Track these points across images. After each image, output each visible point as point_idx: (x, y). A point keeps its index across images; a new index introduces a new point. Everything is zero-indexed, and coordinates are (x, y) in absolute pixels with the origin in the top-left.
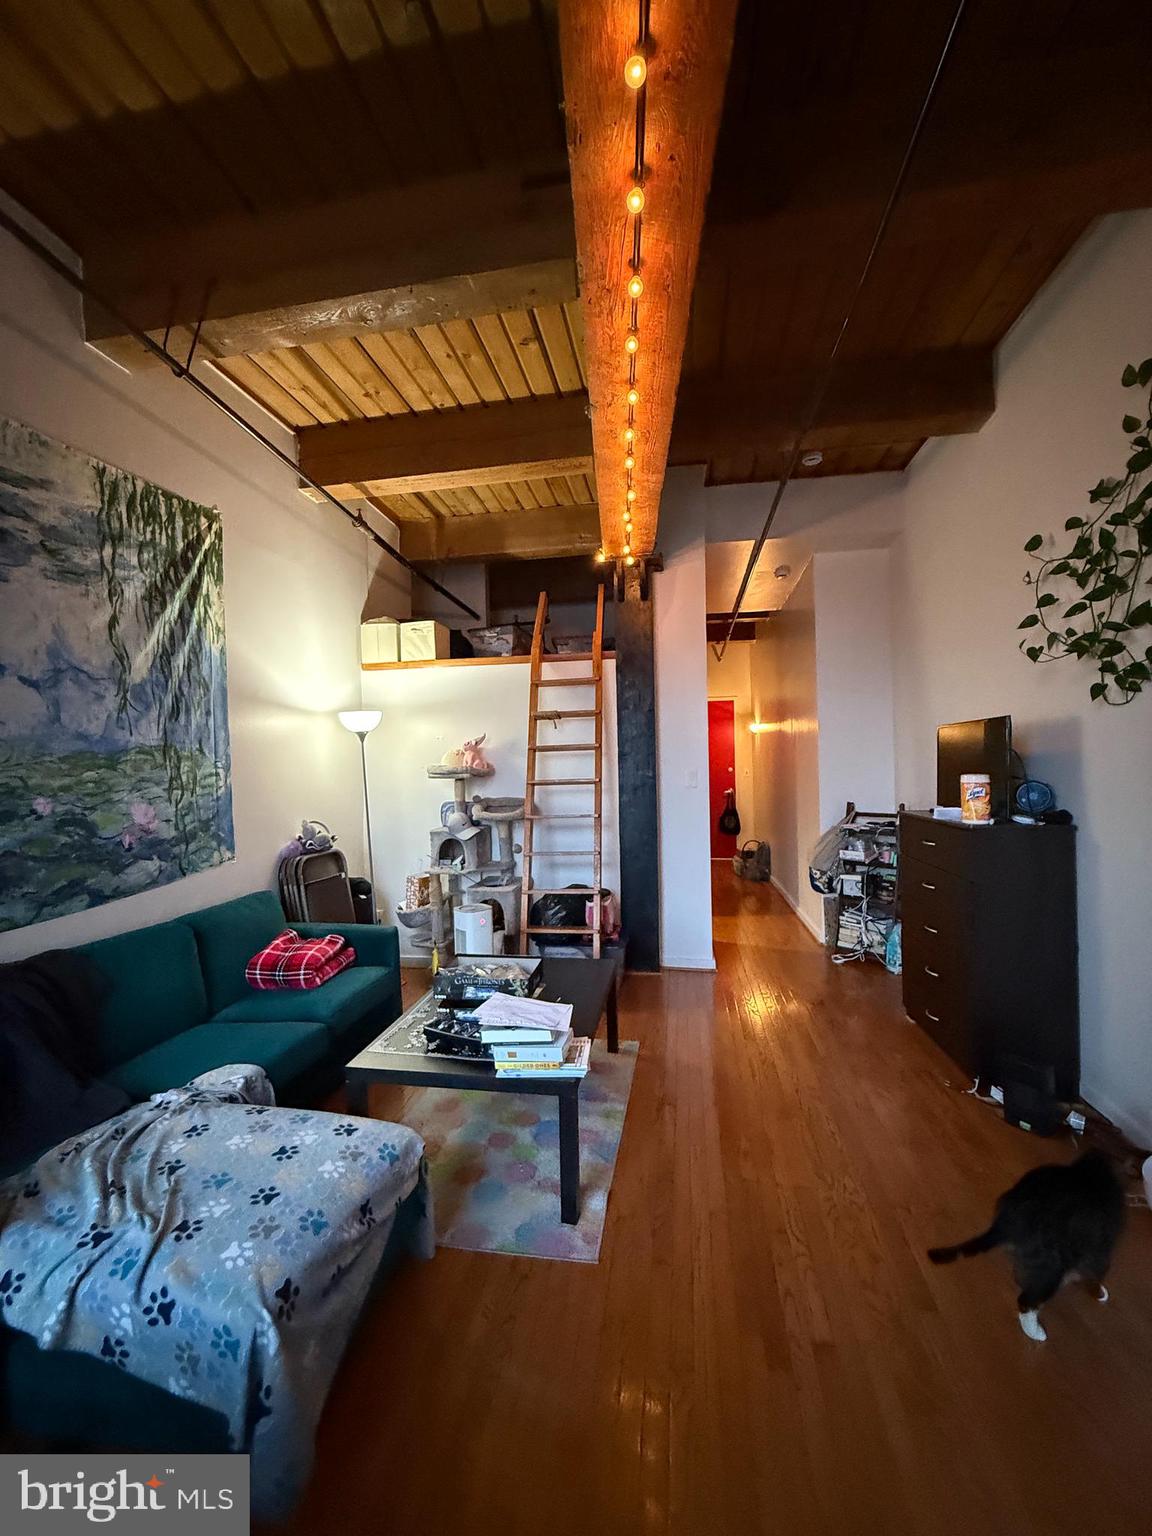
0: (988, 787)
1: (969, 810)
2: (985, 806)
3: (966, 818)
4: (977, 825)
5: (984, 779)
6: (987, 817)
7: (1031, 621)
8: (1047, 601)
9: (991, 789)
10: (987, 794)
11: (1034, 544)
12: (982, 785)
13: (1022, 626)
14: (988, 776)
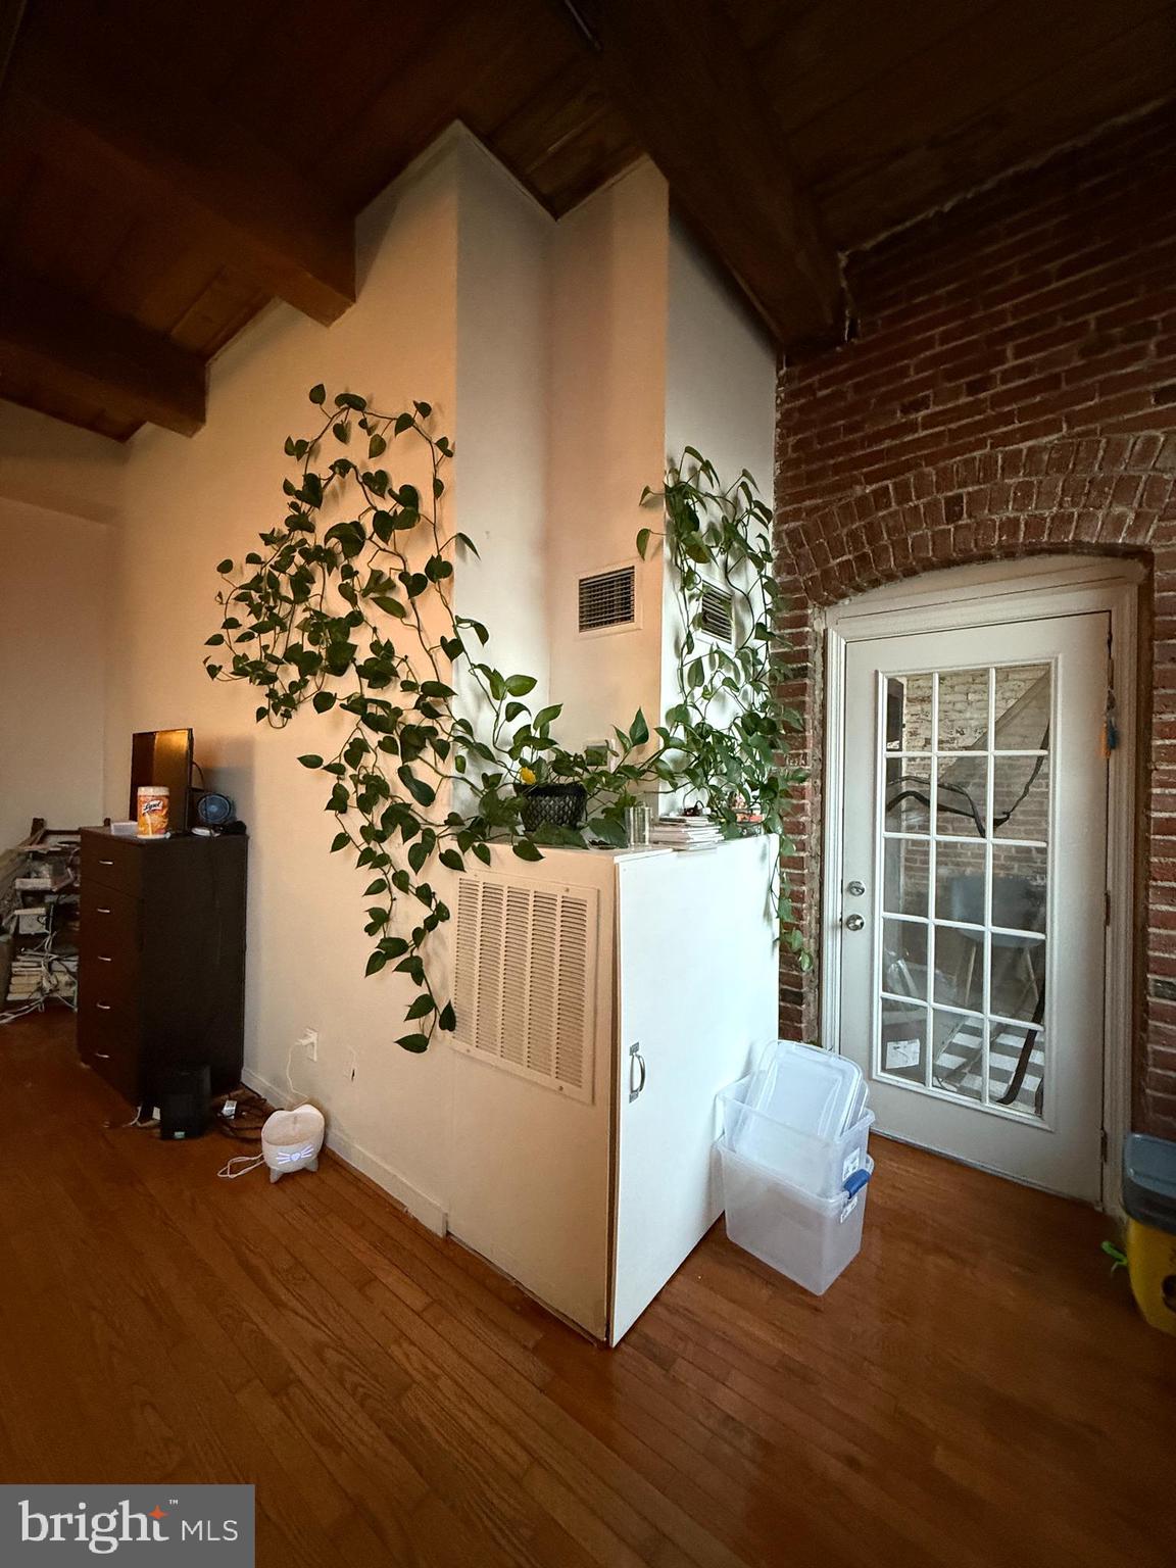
0: (166, 801)
1: (145, 824)
2: (162, 819)
3: (141, 833)
4: (152, 840)
5: (162, 791)
6: (164, 831)
7: (216, 640)
8: (231, 623)
9: (170, 802)
10: (164, 807)
11: (226, 567)
12: (158, 798)
13: (209, 643)
14: (167, 789)
